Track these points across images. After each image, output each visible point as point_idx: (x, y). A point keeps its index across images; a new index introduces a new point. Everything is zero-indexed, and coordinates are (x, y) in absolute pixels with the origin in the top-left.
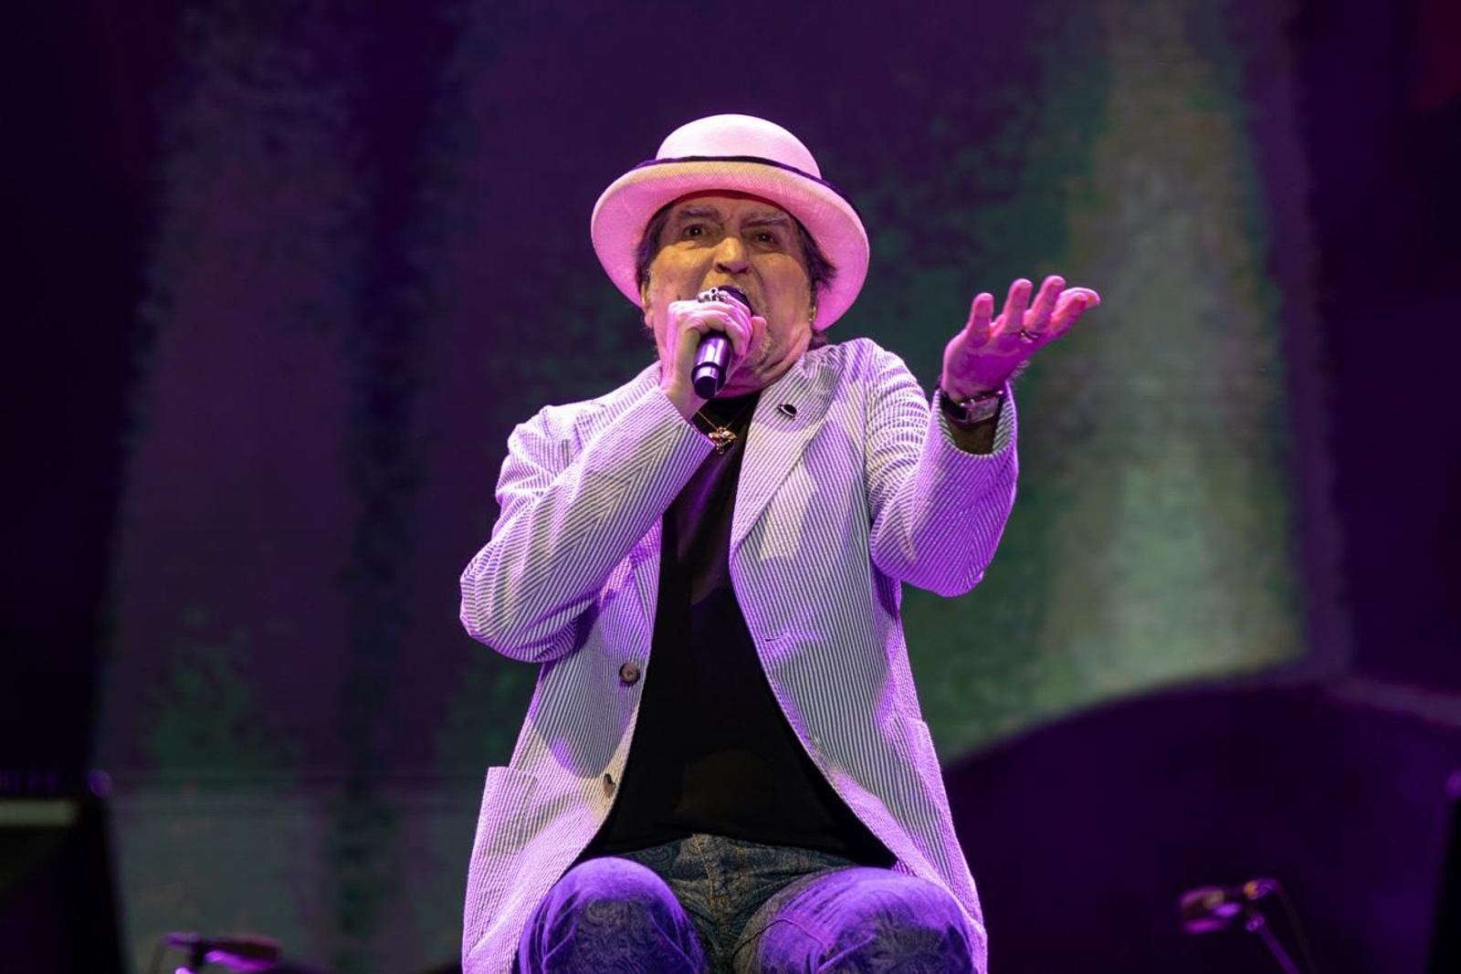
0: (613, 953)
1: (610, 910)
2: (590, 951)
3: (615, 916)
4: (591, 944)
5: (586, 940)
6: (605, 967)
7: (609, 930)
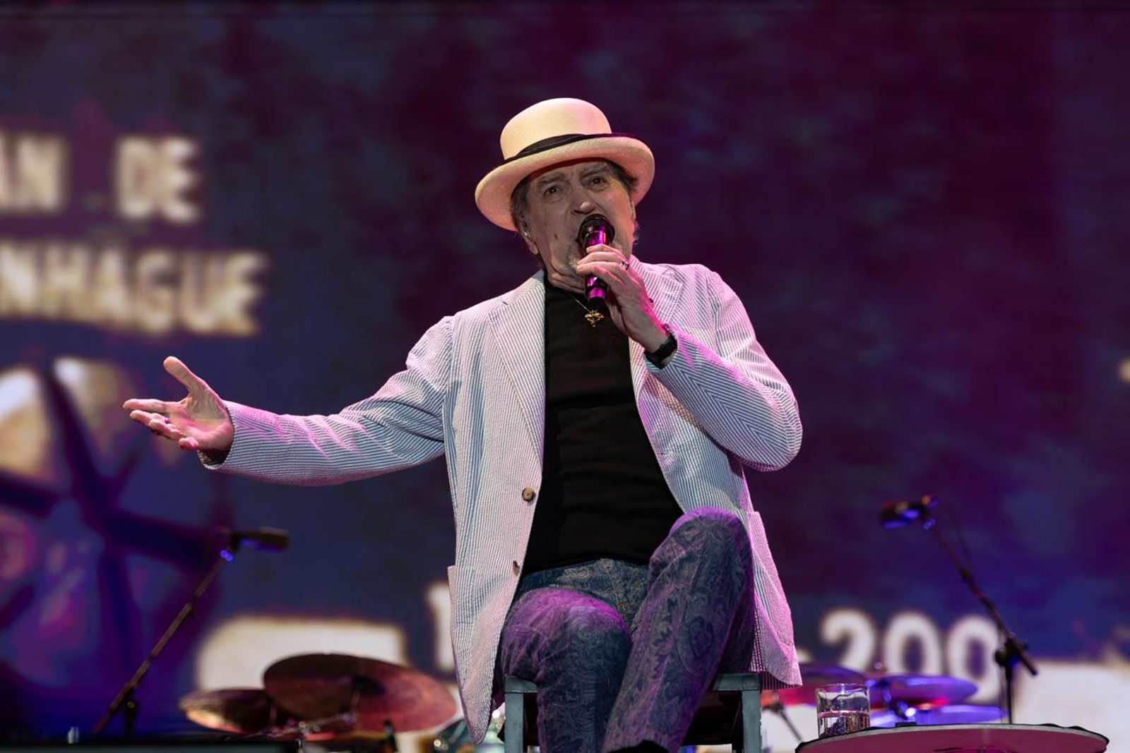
0: (592, 662)
1: (593, 634)
2: (577, 658)
3: (596, 638)
4: (579, 654)
5: (576, 651)
6: (586, 669)
7: (592, 647)
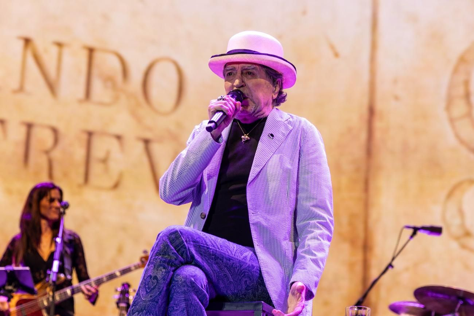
7: (180, 282)
